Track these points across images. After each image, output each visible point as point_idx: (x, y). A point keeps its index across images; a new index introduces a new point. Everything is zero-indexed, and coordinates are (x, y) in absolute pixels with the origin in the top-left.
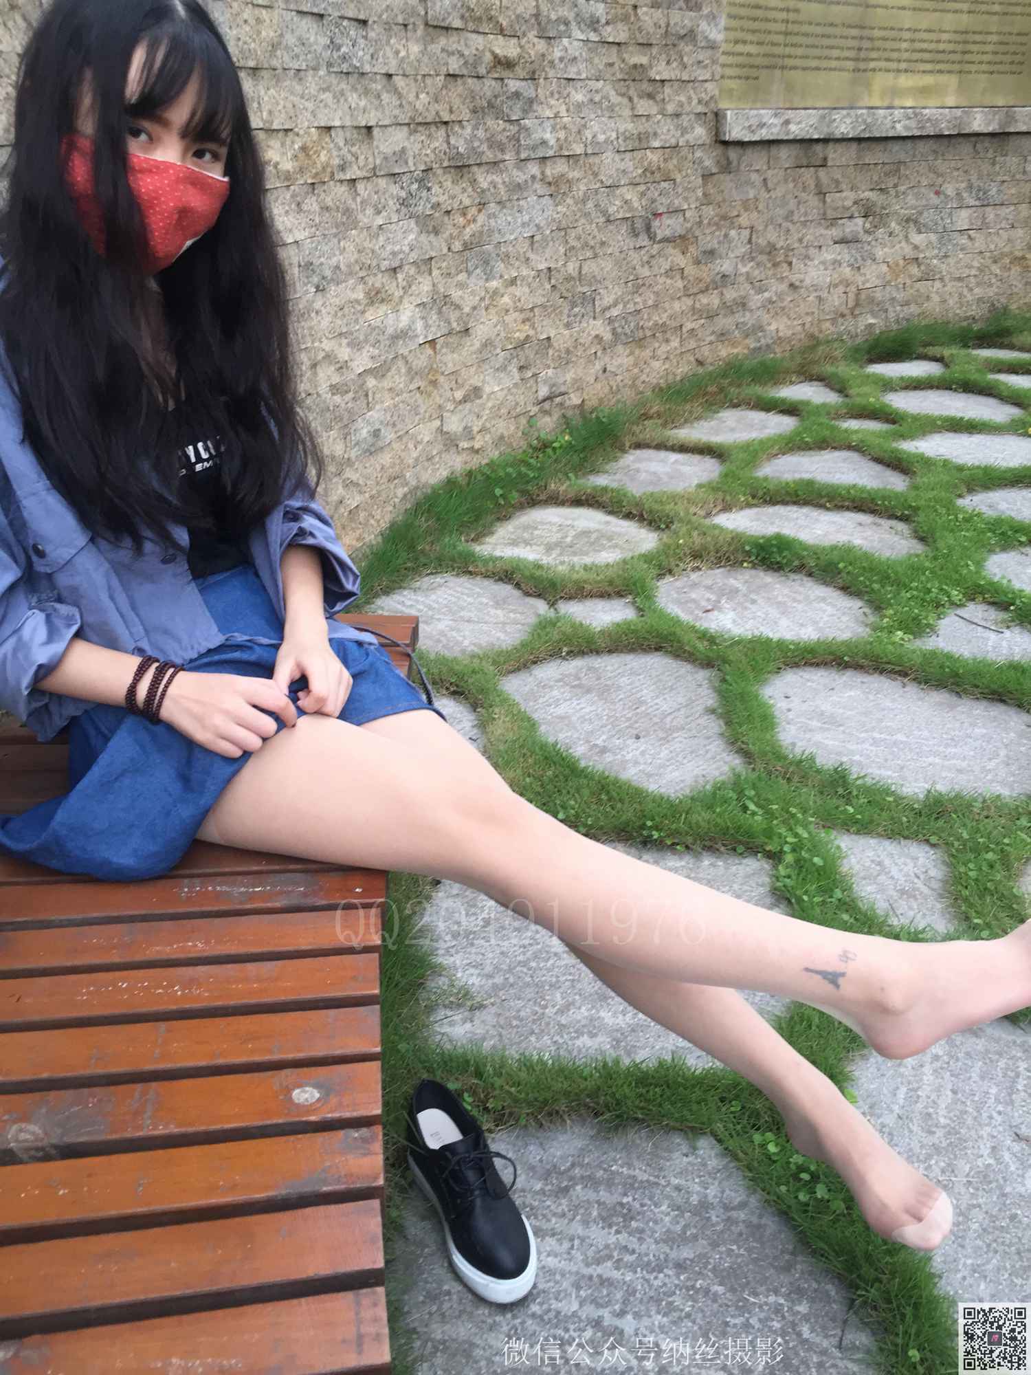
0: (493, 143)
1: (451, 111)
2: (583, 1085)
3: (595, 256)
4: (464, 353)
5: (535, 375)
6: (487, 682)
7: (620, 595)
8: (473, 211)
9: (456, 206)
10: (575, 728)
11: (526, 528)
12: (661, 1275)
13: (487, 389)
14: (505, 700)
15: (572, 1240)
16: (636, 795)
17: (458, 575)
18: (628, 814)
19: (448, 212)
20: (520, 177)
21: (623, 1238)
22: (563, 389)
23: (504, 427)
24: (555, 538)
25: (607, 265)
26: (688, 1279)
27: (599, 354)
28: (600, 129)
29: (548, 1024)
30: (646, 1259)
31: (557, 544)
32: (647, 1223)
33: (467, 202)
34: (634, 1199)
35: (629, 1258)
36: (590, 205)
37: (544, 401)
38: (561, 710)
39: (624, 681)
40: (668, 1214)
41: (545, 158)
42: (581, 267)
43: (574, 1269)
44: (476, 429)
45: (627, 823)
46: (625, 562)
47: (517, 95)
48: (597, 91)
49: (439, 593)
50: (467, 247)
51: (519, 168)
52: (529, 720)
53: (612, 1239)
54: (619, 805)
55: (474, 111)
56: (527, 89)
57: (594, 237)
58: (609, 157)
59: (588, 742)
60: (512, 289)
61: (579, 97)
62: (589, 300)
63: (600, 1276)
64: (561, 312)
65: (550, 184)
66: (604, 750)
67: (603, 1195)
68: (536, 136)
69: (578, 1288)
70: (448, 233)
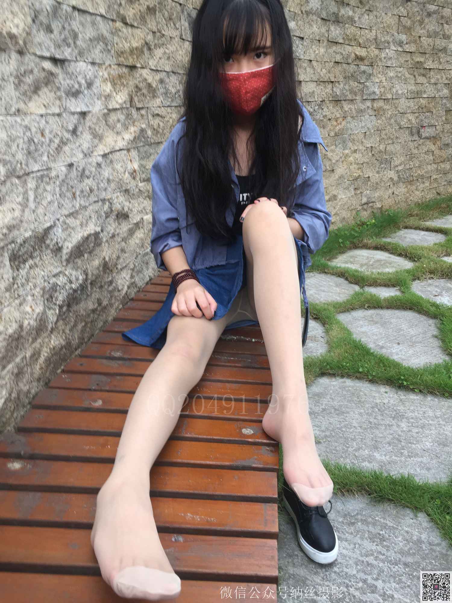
0: (352, 91)
1: (335, 77)
2: (364, 480)
3: (393, 143)
4: (331, 180)
5: (361, 193)
6: (331, 314)
7: (394, 286)
8: (341, 119)
9: (333, 117)
10: (369, 337)
11: (351, 257)
12: (397, 567)
13: (339, 197)
14: (338, 322)
15: (355, 544)
16: (396, 365)
17: (320, 273)
18: (392, 372)
19: (330, 119)
20: (362, 107)
21: (379, 548)
22: (373, 200)
23: (345, 214)
24: (365, 261)
25: (398, 147)
26: (410, 571)
27: (391, 186)
28: (400, 88)
29: (349, 454)
30: (390, 559)
31: (366, 264)
32: (391, 544)
33: (338, 116)
34: (386, 533)
35: (381, 557)
36: (392, 120)
37: (364, 204)
38: (363, 329)
39: (393, 320)
40: (402, 542)
41: (374, 99)
42: (386, 147)
43: (355, 556)
44: (333, 213)
45: (392, 377)
46: (397, 272)
47: (364, 72)
48: (399, 72)
49: (311, 279)
50: (336, 135)
51: (362, 102)
52: (348, 330)
53: (374, 548)
54: (388, 369)
55: (345, 78)
56: (369, 70)
57: (393, 135)
58: (403, 101)
59: (375, 343)
60: (354, 154)
61: (392, 74)
62: (388, 162)
63: (367, 562)
64: (375, 166)
65: (375, 110)
66: (382, 347)
67: (371, 528)
68: (372, 89)
69: (357, 565)
70: (329, 128)
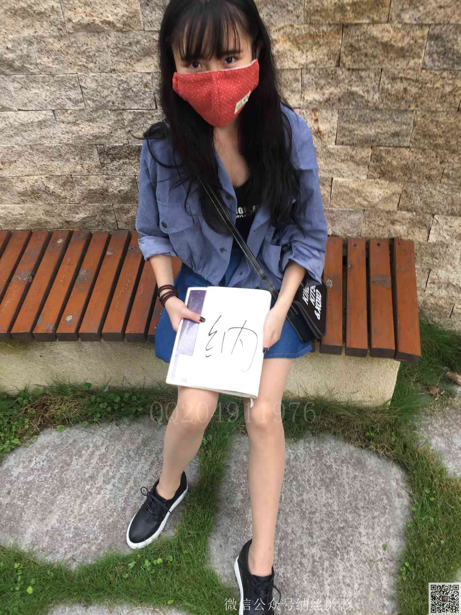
12: (123, 501)
15: (146, 475)
26: (118, 511)
35: (133, 492)
43: (135, 474)
63: (129, 481)
69: (127, 474)
